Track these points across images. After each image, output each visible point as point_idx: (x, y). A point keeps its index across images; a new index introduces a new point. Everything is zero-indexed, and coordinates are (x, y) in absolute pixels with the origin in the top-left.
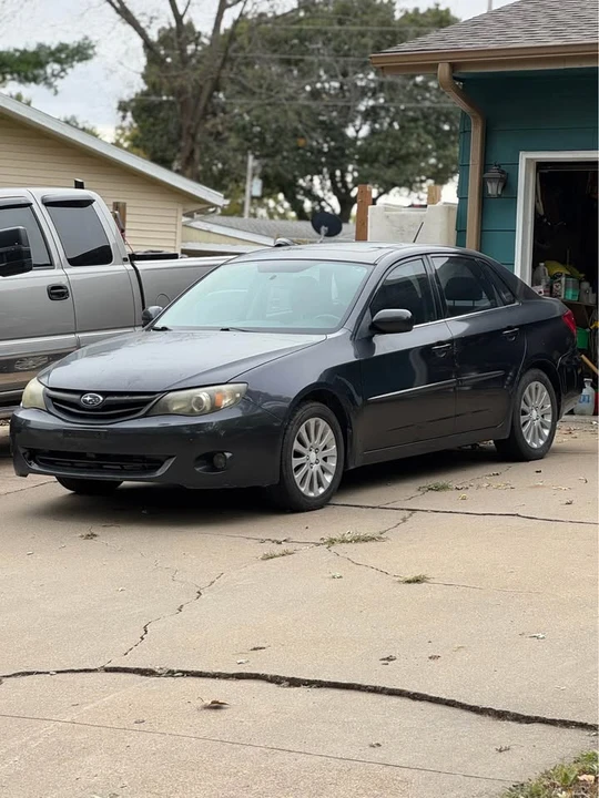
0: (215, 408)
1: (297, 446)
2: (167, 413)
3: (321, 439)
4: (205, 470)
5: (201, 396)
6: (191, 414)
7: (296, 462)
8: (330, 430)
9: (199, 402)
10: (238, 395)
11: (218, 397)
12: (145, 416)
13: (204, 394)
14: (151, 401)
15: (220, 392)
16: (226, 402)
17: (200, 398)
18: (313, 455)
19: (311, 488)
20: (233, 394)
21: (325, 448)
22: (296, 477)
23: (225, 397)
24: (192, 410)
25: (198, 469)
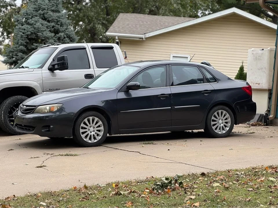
0: (50, 111)
1: (82, 125)
4: (45, 131)
5: (47, 107)
7: (82, 131)
8: (100, 121)
10: (59, 108)
11: (52, 108)
12: (33, 113)
22: (82, 135)
25: (43, 131)
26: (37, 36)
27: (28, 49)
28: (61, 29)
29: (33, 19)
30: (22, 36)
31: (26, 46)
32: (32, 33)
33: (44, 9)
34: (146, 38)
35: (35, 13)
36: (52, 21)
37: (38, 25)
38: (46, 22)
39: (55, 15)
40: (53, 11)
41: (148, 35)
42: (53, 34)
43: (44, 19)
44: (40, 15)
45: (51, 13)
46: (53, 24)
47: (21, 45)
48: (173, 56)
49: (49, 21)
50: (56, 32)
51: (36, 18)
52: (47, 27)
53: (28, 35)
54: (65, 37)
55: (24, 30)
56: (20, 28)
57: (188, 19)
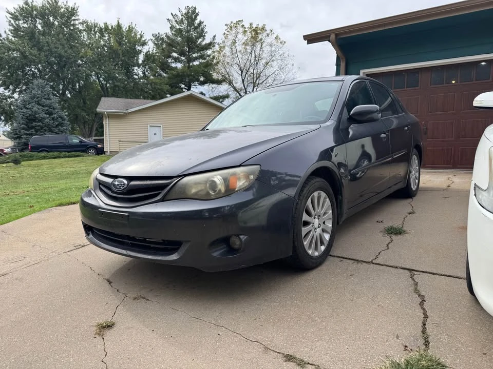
1: (305, 217)
2: (184, 197)
3: (322, 207)
4: (222, 254)
5: (215, 179)
6: (206, 198)
7: (304, 230)
8: (328, 200)
9: (213, 185)
11: (232, 180)
13: (217, 177)
14: (167, 185)
15: (234, 174)
16: (241, 184)
17: (214, 182)
18: (316, 222)
19: (316, 249)
20: (247, 176)
21: (325, 214)
22: (305, 243)
23: (239, 179)
24: (208, 193)
25: (215, 254)
26: (35, 117)
27: (28, 127)
28: (54, 112)
29: (30, 105)
30: (22, 118)
31: (26, 125)
32: (30, 115)
33: (38, 98)
34: (129, 113)
35: (31, 101)
36: (46, 106)
37: (35, 109)
38: (41, 107)
39: (48, 102)
40: (45, 99)
41: (129, 111)
42: (48, 116)
43: (39, 104)
44: (36, 101)
45: (45, 100)
46: (47, 108)
47: (23, 124)
48: (150, 126)
49: (43, 106)
50: (50, 114)
51: (33, 104)
52: (42, 111)
53: (27, 117)
54: (57, 118)
55: (24, 113)
56: (20, 112)
57: (149, 101)
